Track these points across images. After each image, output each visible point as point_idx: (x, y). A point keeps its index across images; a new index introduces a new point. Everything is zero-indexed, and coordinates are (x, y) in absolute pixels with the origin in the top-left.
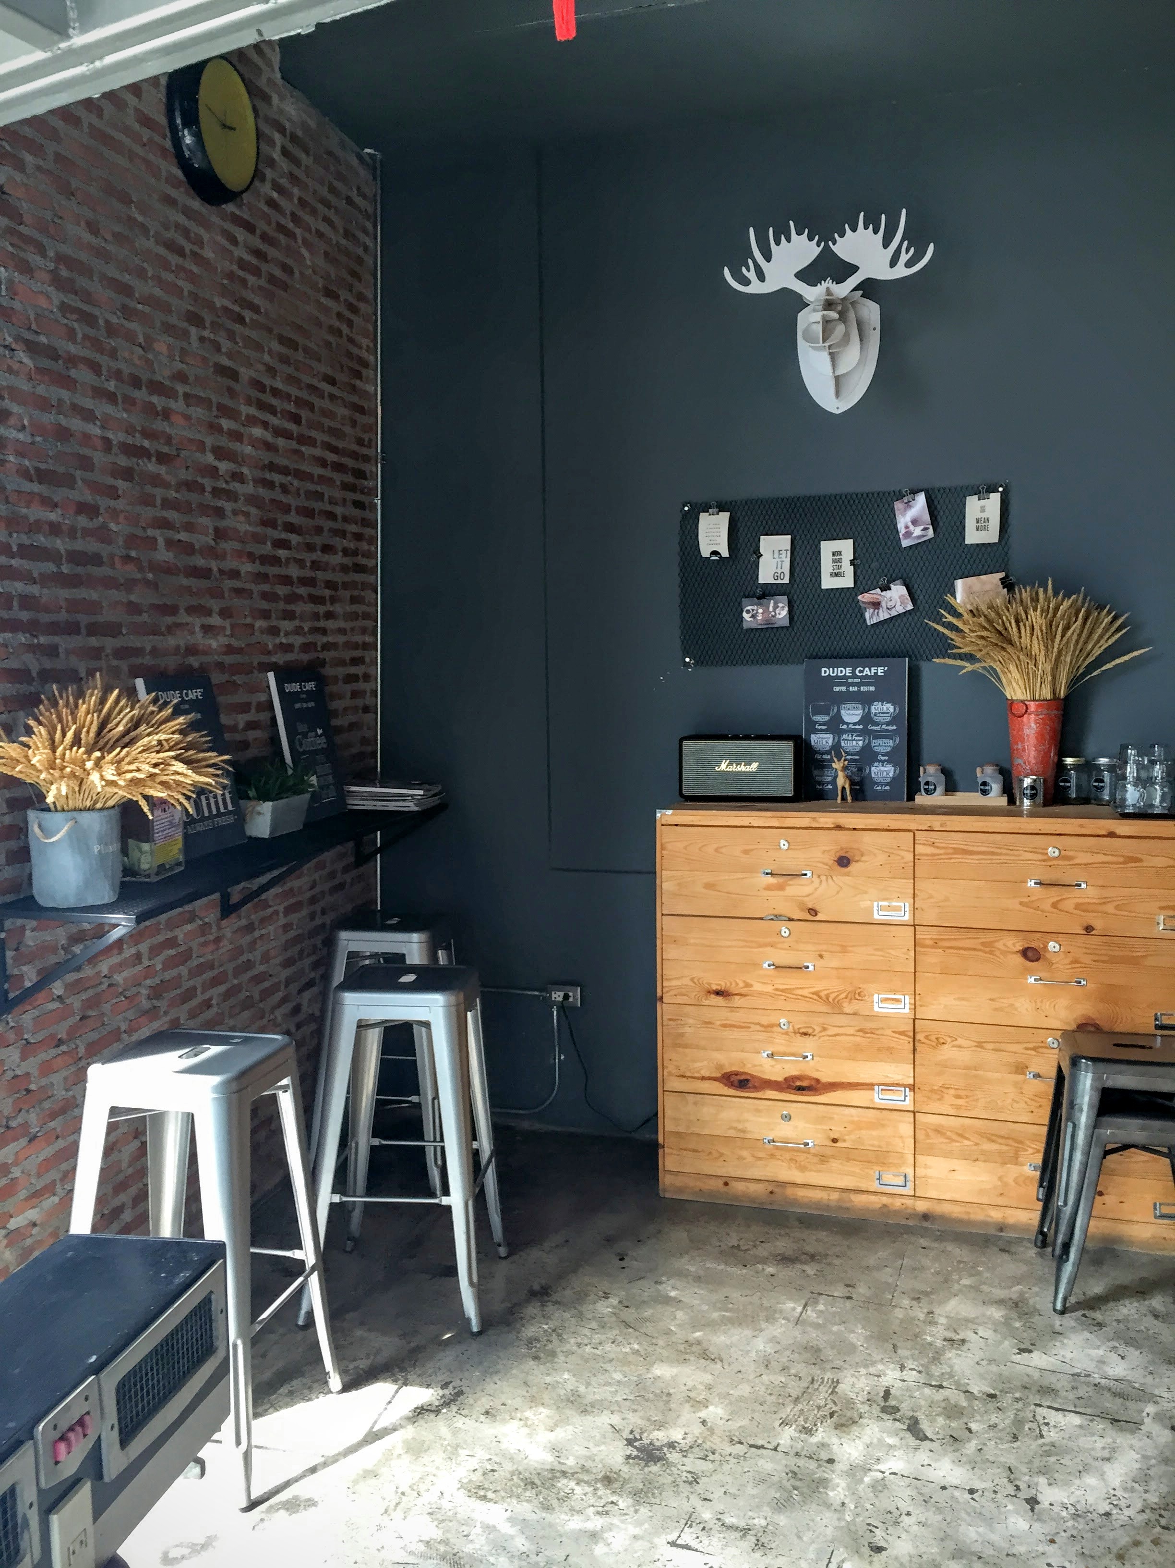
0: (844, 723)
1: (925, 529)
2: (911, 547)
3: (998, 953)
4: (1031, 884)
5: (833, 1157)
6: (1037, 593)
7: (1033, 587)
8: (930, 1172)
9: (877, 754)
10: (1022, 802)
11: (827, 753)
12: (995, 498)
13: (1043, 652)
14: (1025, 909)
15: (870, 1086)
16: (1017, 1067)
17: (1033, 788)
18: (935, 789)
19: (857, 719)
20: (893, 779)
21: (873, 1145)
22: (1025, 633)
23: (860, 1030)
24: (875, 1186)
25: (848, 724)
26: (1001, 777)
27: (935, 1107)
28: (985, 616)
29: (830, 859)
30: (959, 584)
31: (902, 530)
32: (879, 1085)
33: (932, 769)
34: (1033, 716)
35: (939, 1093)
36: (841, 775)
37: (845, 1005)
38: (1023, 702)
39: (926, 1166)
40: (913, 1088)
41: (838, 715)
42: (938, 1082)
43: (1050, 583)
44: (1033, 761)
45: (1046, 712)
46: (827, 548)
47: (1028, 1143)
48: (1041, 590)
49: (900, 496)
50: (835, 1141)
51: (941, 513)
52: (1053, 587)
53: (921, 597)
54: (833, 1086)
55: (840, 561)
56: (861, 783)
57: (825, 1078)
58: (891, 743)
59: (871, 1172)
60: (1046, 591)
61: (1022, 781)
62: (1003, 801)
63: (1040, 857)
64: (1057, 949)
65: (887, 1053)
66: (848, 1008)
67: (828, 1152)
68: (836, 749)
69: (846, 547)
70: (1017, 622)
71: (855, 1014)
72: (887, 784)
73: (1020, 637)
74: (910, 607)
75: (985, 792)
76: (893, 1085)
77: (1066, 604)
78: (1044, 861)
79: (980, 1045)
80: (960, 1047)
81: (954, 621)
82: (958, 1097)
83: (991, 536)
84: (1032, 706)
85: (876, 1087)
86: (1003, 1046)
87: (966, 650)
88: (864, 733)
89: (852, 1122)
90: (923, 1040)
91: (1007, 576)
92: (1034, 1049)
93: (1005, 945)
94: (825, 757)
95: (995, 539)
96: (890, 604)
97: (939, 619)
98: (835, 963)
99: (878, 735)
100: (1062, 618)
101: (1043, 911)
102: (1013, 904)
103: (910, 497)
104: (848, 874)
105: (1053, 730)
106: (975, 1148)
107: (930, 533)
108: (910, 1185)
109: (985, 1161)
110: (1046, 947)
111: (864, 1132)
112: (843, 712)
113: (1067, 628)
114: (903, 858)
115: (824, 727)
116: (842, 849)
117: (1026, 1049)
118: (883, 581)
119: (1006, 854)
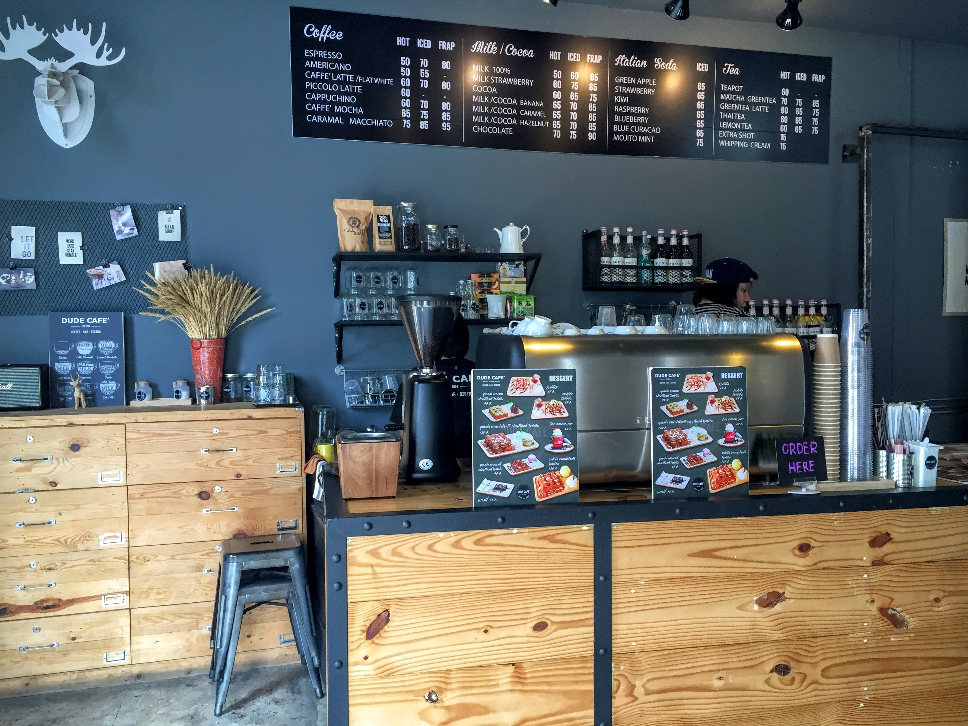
0: (79, 355)
1: (132, 229)
2: (123, 240)
3: (183, 498)
4: (203, 452)
5: (73, 650)
6: (204, 273)
7: (202, 269)
8: (141, 646)
9: (104, 375)
10: (200, 402)
11: (68, 375)
12: (177, 213)
13: (209, 309)
14: (200, 468)
15: (99, 597)
16: (197, 568)
17: (207, 393)
18: (145, 396)
19: (89, 352)
20: (116, 391)
21: (101, 637)
22: (197, 297)
23: (90, 561)
24: (105, 663)
25: (82, 356)
26: (188, 387)
27: (142, 603)
28: (172, 286)
29: (65, 446)
30: (157, 266)
31: (116, 228)
32: (105, 595)
33: (142, 384)
34: (206, 349)
35: (147, 593)
36: (77, 390)
37: (79, 545)
38: (199, 340)
39: (138, 643)
40: (128, 593)
41: (75, 350)
42: (145, 586)
43: (212, 267)
44: (207, 376)
45: (213, 346)
46: (63, 238)
47: (204, 614)
48: (206, 271)
49: (114, 207)
50: (74, 639)
51: (143, 220)
52: (214, 270)
53: (131, 273)
54: (71, 602)
55: (72, 246)
56: (93, 395)
57: (64, 598)
58: (114, 368)
59: (100, 655)
60: (209, 272)
61: (199, 389)
62: (189, 402)
63: (209, 435)
64: (220, 490)
65: (110, 573)
66: (80, 547)
67: (69, 647)
68: (74, 373)
69: (77, 238)
70: (191, 290)
71: (86, 550)
72: (111, 395)
73: (194, 300)
74: (124, 279)
75: (178, 397)
76: (115, 593)
77: (222, 280)
78: (210, 436)
79: (173, 557)
80: (160, 561)
81: (152, 289)
82: (159, 593)
83: (176, 236)
84: (205, 342)
85: (103, 597)
86: (185, 556)
87: (160, 307)
88: (94, 361)
89: (86, 624)
90: (135, 560)
91: (187, 262)
92: (207, 554)
93: (187, 492)
94: (66, 378)
95: (178, 239)
96: (110, 277)
97: (142, 287)
98: (70, 518)
99: (104, 363)
100: (220, 289)
101: (210, 468)
102: (191, 465)
103: (120, 208)
104: (79, 456)
105: (218, 357)
106: (171, 624)
107: (136, 232)
108: (128, 657)
109: (177, 631)
110: (213, 490)
111: (94, 629)
112: (78, 348)
113: (222, 296)
114: (118, 442)
115: (65, 358)
116: (74, 439)
117: (203, 555)
118: (105, 261)
119: (187, 435)
